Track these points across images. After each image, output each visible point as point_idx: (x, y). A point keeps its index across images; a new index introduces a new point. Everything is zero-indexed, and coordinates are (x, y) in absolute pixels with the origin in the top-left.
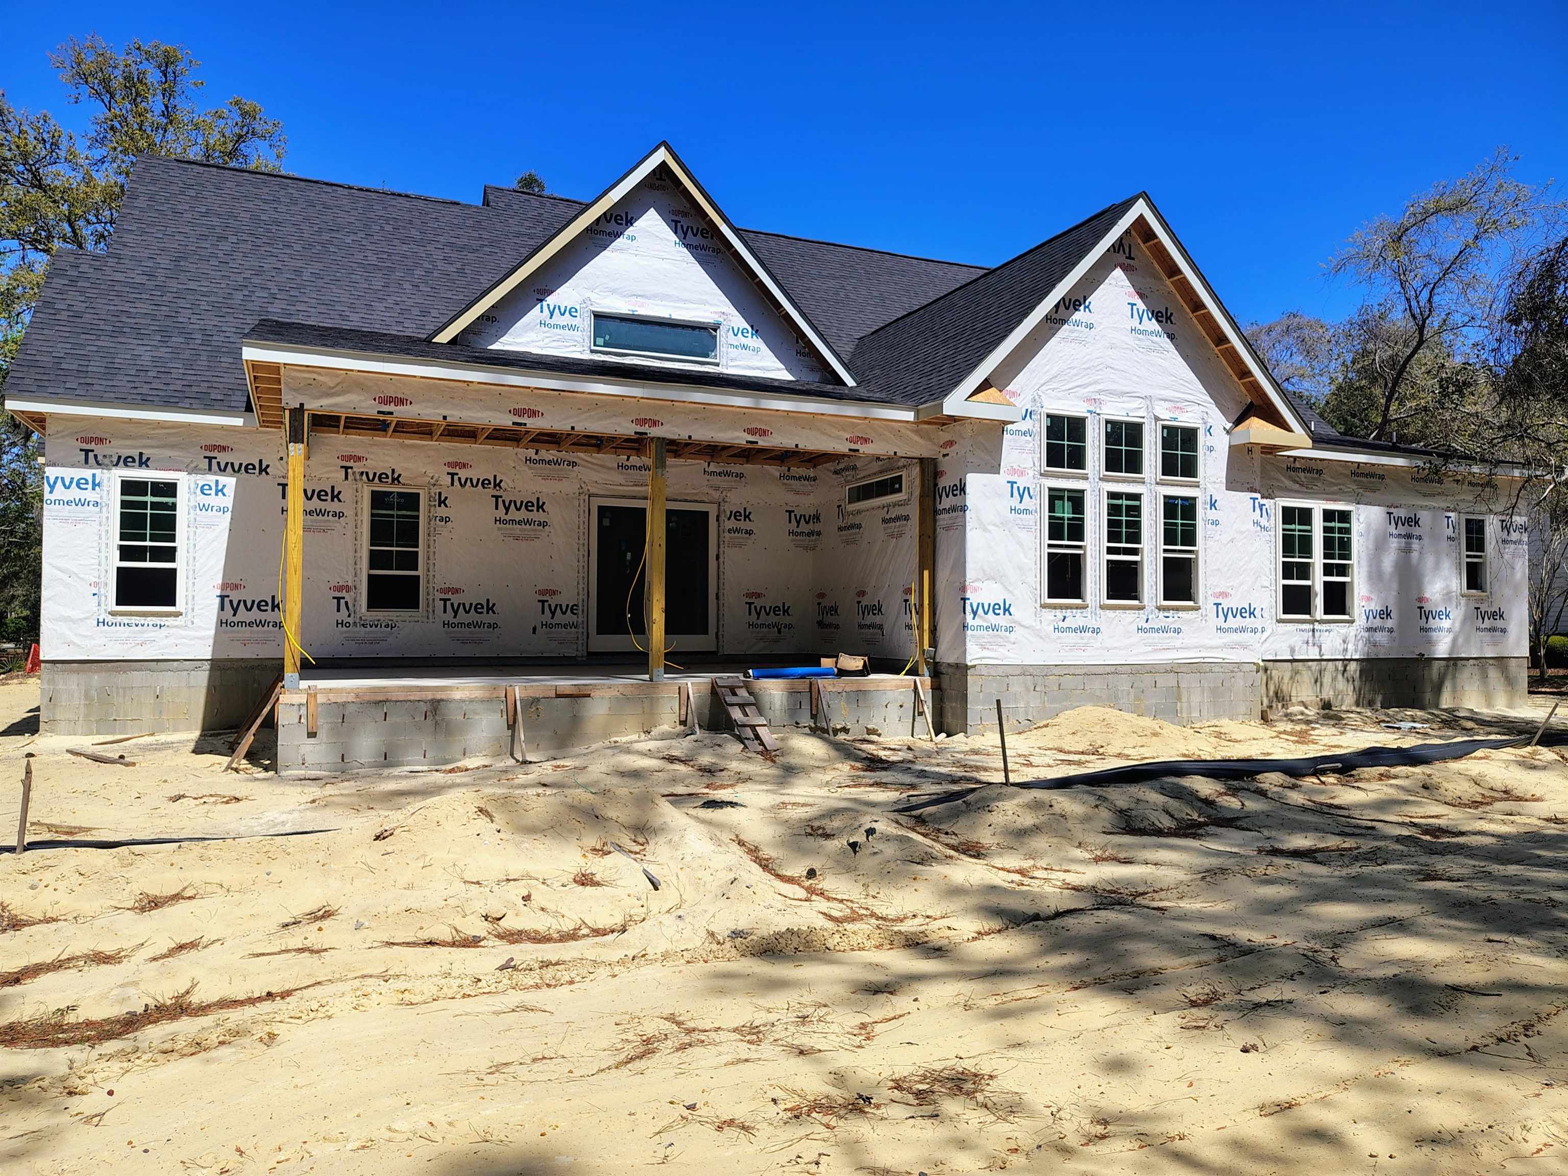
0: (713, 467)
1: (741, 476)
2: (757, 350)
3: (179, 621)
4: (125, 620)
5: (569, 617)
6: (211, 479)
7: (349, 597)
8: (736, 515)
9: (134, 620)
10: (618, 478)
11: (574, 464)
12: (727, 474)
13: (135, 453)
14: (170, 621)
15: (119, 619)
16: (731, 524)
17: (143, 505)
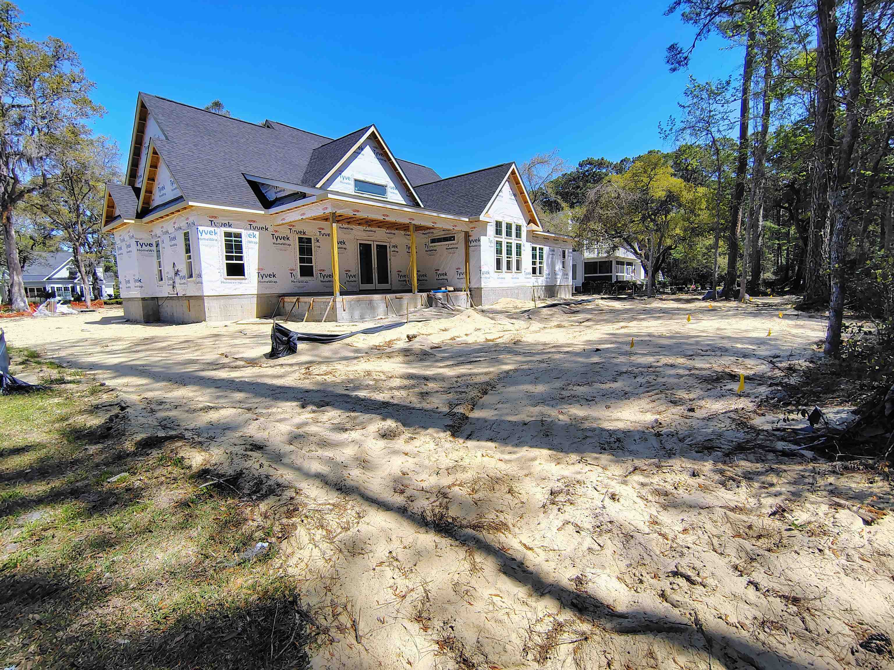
0: (387, 231)
1: (394, 234)
2: (396, 194)
3: (246, 281)
4: (230, 281)
5: (354, 279)
6: (251, 232)
7: (294, 273)
8: (394, 246)
9: (232, 281)
10: (364, 234)
11: (352, 229)
12: (391, 233)
13: (227, 222)
14: (243, 281)
15: (228, 281)
16: (393, 249)
17: (231, 241)
